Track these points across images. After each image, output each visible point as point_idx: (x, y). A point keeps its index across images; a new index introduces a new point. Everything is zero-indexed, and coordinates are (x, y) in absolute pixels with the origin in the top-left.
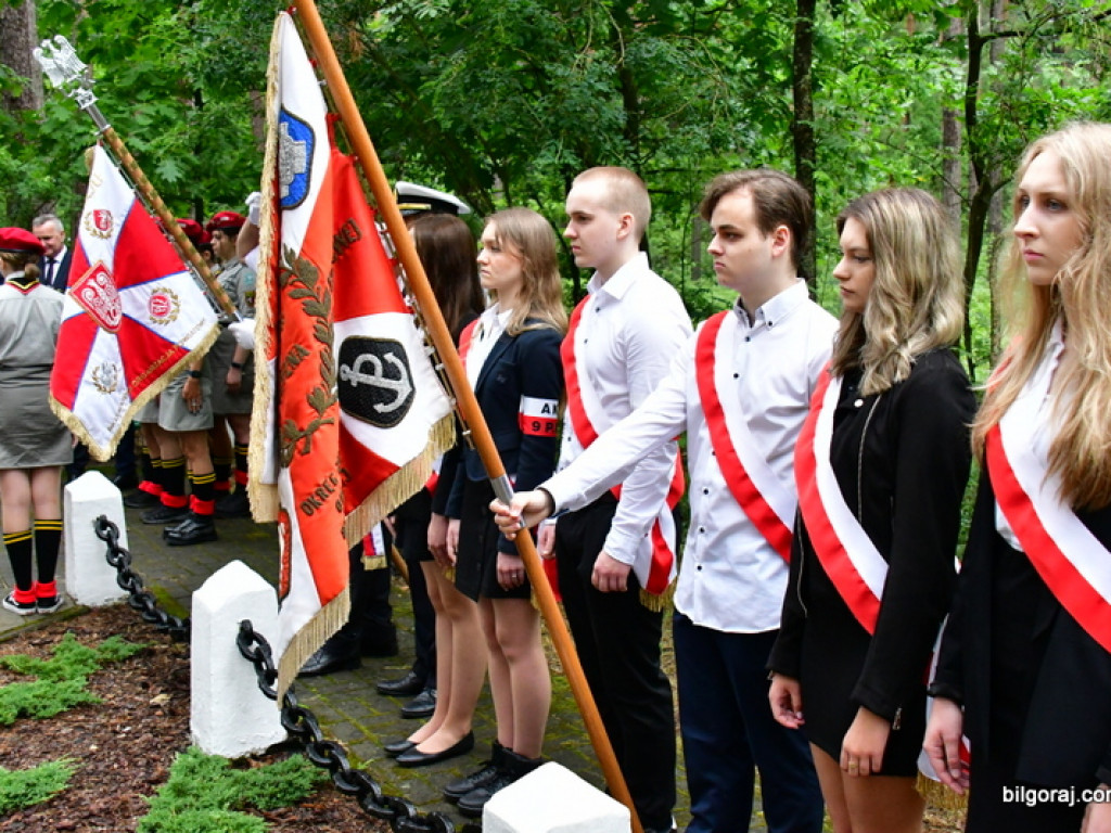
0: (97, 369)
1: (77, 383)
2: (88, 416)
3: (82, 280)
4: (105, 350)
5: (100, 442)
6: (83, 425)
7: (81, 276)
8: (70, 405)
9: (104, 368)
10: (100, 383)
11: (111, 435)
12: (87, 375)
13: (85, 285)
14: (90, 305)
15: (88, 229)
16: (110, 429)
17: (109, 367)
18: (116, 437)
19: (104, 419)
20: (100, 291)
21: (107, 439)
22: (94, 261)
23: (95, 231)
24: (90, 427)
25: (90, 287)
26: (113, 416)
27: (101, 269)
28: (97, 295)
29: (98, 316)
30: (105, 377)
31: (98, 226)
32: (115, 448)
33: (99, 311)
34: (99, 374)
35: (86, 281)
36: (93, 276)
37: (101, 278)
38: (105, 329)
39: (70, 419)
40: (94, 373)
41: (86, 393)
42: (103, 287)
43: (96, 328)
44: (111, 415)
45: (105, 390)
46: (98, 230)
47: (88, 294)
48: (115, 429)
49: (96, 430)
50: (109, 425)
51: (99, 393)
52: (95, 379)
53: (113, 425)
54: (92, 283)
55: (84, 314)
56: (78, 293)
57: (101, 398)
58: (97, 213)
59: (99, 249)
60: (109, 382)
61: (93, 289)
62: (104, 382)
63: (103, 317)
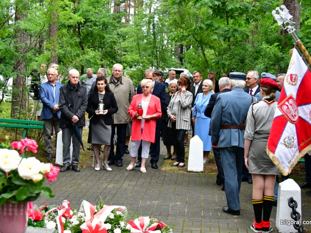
0: (286, 138)
1: (277, 143)
2: (280, 157)
3: (283, 102)
4: (290, 130)
5: (284, 168)
6: (278, 160)
7: (283, 100)
8: (273, 152)
9: (288, 138)
10: (286, 144)
11: (289, 165)
12: (281, 140)
13: (284, 104)
14: (285, 112)
15: (287, 82)
16: (289, 163)
17: (291, 137)
18: (291, 166)
19: (287, 159)
20: (290, 106)
21: (288, 167)
22: (288, 94)
23: (290, 83)
24: (281, 162)
25: (286, 105)
26: (291, 158)
27: (291, 98)
28: (288, 108)
29: (288, 117)
30: (289, 142)
31: (291, 80)
32: (290, 171)
33: (289, 115)
34: (286, 140)
35: (285, 102)
36: (288, 101)
37: (291, 101)
38: (290, 122)
39: (273, 157)
40: (284, 140)
41: (280, 147)
42: (291, 105)
43: (287, 121)
44: (290, 157)
45: (288, 147)
46: (291, 82)
47: (285, 107)
48: (291, 163)
49: (283, 163)
50: (289, 161)
51: (286, 148)
52: (284, 142)
53: (291, 161)
54: (287, 103)
55: (283, 115)
56: (281, 107)
57: (286, 150)
58: (291, 75)
59: (291, 90)
60: (290, 144)
61: (287, 105)
62: (288, 143)
63: (290, 117)
